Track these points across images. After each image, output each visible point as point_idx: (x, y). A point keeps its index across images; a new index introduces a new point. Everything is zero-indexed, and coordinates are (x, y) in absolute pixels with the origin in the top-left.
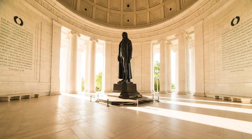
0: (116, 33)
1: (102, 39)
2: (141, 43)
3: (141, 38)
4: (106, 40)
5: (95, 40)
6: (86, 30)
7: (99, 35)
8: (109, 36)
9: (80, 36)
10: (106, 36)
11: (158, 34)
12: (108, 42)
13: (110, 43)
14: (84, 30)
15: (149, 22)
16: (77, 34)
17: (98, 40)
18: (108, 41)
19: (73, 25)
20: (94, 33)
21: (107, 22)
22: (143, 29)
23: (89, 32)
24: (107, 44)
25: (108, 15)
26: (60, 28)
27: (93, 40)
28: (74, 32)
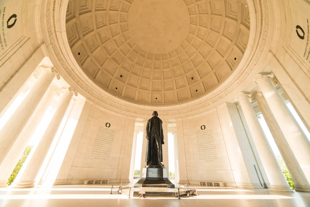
0: (102, 95)
1: (83, 94)
2: (126, 117)
3: (126, 111)
4: (87, 98)
5: (75, 91)
6: (69, 75)
7: (82, 88)
8: (92, 95)
9: (59, 79)
10: (88, 93)
11: (144, 114)
12: (88, 101)
13: (91, 103)
14: (68, 74)
15: (137, 100)
16: (57, 75)
17: (78, 93)
18: (90, 99)
19: (59, 61)
20: (77, 83)
21: (95, 79)
22: (131, 103)
23: (72, 78)
24: (86, 103)
25: (100, 73)
26: (43, 57)
27: (72, 91)
28: (55, 71)
